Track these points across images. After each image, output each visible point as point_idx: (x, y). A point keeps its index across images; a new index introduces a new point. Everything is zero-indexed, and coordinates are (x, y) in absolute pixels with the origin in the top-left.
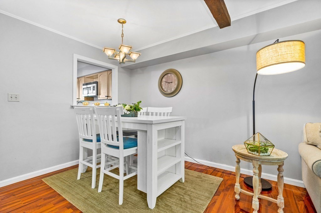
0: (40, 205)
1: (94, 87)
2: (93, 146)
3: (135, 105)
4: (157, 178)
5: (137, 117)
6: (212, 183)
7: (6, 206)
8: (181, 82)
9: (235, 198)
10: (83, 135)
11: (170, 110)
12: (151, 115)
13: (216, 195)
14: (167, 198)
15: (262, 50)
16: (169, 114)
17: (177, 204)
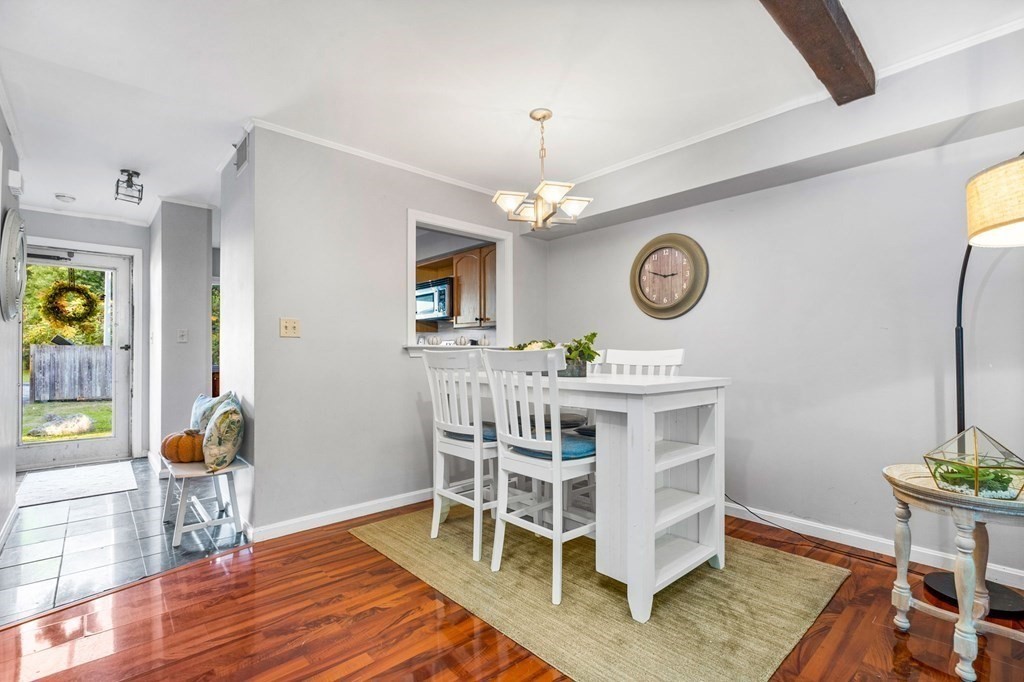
0: (366, 584)
1: (441, 293)
2: (475, 452)
3: (580, 344)
4: (653, 543)
5: (585, 376)
6: (814, 580)
7: (297, 578)
8: (704, 275)
9: (895, 625)
10: (439, 419)
11: (676, 356)
12: (618, 373)
13: (828, 612)
14: (681, 603)
15: (984, 175)
16: (673, 368)
17: (710, 620)
